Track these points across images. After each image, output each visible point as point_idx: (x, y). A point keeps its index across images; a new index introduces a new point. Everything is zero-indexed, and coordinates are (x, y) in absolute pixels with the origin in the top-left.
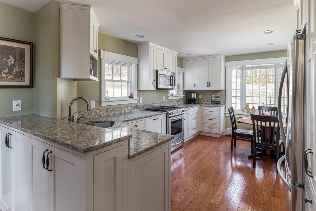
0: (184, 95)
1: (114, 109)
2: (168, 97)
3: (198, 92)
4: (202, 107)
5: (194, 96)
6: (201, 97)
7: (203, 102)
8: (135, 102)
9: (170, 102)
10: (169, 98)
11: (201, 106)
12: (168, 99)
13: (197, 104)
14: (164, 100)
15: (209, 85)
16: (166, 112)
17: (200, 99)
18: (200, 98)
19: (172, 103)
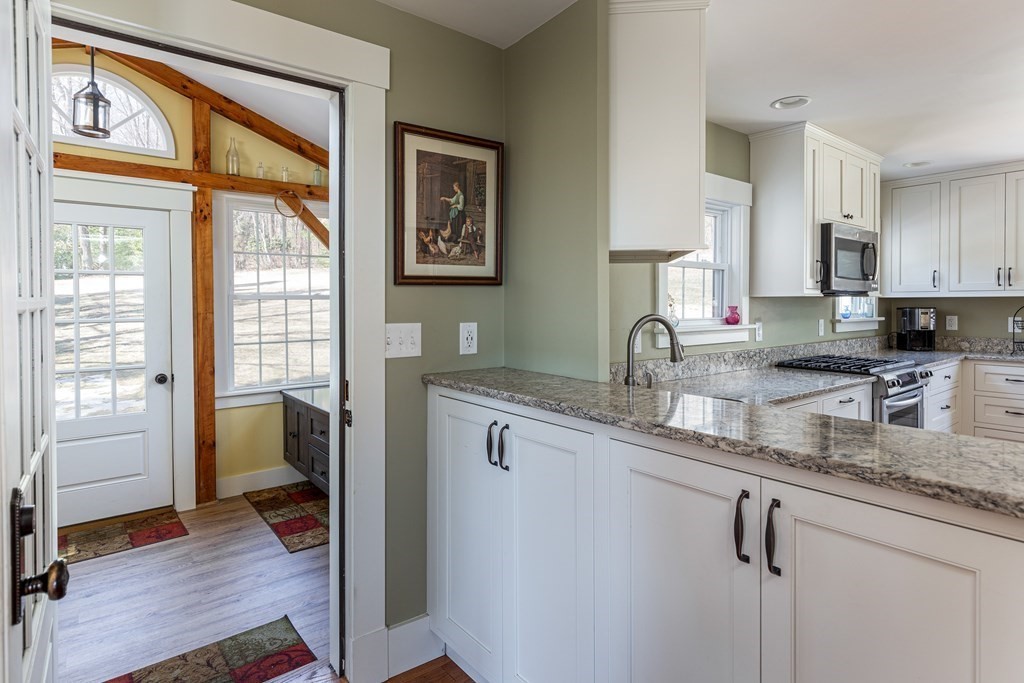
0: (883, 319)
1: (691, 360)
2: (834, 322)
3: (941, 307)
4: (973, 363)
5: (925, 320)
6: (953, 323)
7: (968, 345)
8: (744, 336)
9: (840, 340)
10: (839, 328)
11: (966, 358)
12: (834, 330)
13: (946, 350)
14: (822, 333)
15: (1006, 276)
16: (873, 379)
17: (947, 334)
18: (948, 328)
19: (846, 345)
